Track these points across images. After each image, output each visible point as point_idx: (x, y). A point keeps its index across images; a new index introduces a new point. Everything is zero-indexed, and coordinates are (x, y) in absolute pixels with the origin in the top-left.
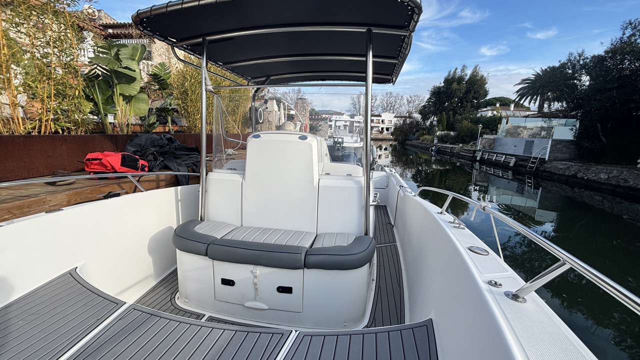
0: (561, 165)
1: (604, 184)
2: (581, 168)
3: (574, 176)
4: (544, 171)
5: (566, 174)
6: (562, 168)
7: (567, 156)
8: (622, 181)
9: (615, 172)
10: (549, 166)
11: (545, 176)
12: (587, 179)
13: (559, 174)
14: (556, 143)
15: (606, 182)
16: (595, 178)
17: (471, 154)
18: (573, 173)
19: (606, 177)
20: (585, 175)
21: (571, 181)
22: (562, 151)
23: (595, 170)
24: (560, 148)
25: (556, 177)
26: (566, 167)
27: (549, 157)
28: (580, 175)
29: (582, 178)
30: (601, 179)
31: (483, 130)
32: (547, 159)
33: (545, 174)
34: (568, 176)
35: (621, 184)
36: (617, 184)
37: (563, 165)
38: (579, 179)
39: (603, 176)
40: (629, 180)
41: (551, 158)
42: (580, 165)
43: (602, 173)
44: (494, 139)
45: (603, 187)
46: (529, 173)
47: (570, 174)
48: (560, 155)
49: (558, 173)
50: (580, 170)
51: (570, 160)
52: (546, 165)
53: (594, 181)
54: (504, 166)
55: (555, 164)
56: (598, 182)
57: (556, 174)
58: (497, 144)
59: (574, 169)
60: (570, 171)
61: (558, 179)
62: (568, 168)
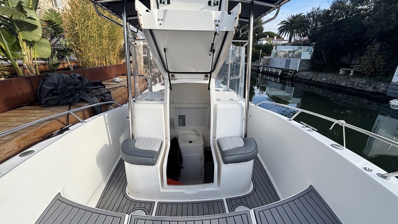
0: (305, 74)
1: (324, 83)
2: (314, 75)
3: (311, 80)
4: (296, 77)
5: (307, 79)
6: (305, 76)
7: (307, 68)
8: (333, 82)
9: (330, 77)
10: (299, 74)
11: (297, 80)
12: (317, 81)
13: (303, 79)
14: (303, 61)
15: (325, 82)
16: (320, 80)
17: (256, 68)
18: (310, 78)
19: (326, 80)
20: (316, 79)
21: (309, 83)
22: (305, 65)
23: (321, 76)
24: (304, 64)
25: (302, 80)
26: (307, 74)
27: (299, 69)
28: (313, 79)
29: (315, 81)
30: (323, 81)
31: (262, 53)
32: (297, 71)
33: (296, 79)
34: (308, 80)
35: (333, 83)
36: (331, 83)
37: (306, 73)
38: (313, 81)
39: (324, 79)
40: (336, 81)
41: (300, 70)
42: (314, 73)
43: (324, 78)
44: (269, 59)
45: (324, 85)
46: (289, 79)
47: (309, 79)
48: (304, 68)
50: (314, 77)
51: (308, 71)
52: (297, 74)
53: (320, 82)
54: (275, 75)
55: (302, 73)
56: (322, 83)
57: (302, 79)
58: (271, 62)
59: (311, 76)
60: (309, 77)
61: (303, 81)
62: (308, 75)
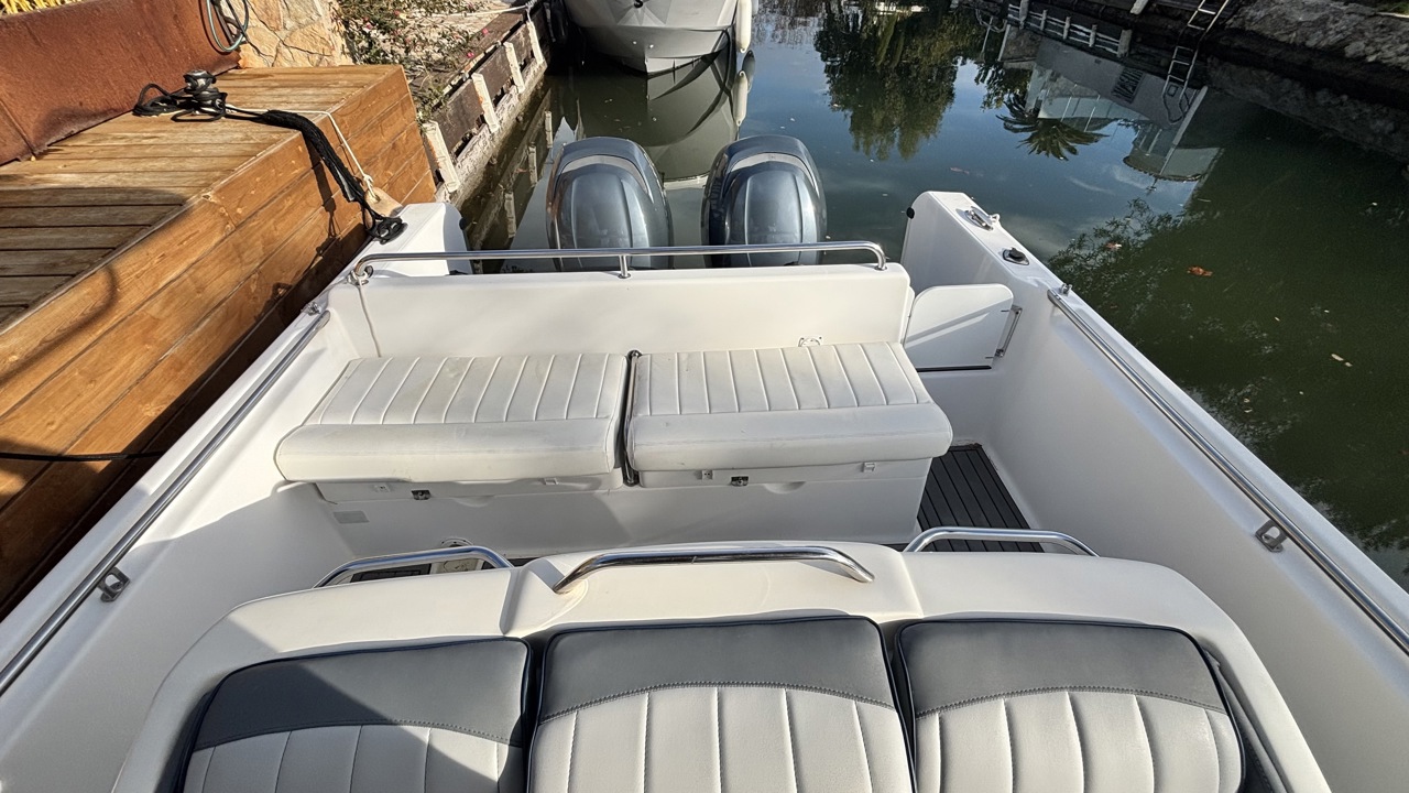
0: (1302, 12)
2: (1368, 23)
3: (1336, 52)
4: (1240, 32)
5: (1311, 43)
6: (1300, 23)
10: (1262, 13)
11: (1238, 48)
12: (1375, 62)
13: (1287, 45)
18: (1333, 38)
20: (1370, 50)
21: (1319, 69)
25: (1273, 52)
26: (1316, 16)
28: (1350, 51)
29: (1360, 59)
33: (1238, 42)
34: (1314, 50)
38: (1348, 59)
42: (1368, 10)
46: (1190, 40)
47: (1323, 44)
49: (1284, 39)
50: (1362, 32)
52: (1250, 13)
54: (1111, 14)
57: (1275, 42)
59: (1341, 25)
60: (1325, 33)
61: (1275, 60)
62: (1324, 20)
